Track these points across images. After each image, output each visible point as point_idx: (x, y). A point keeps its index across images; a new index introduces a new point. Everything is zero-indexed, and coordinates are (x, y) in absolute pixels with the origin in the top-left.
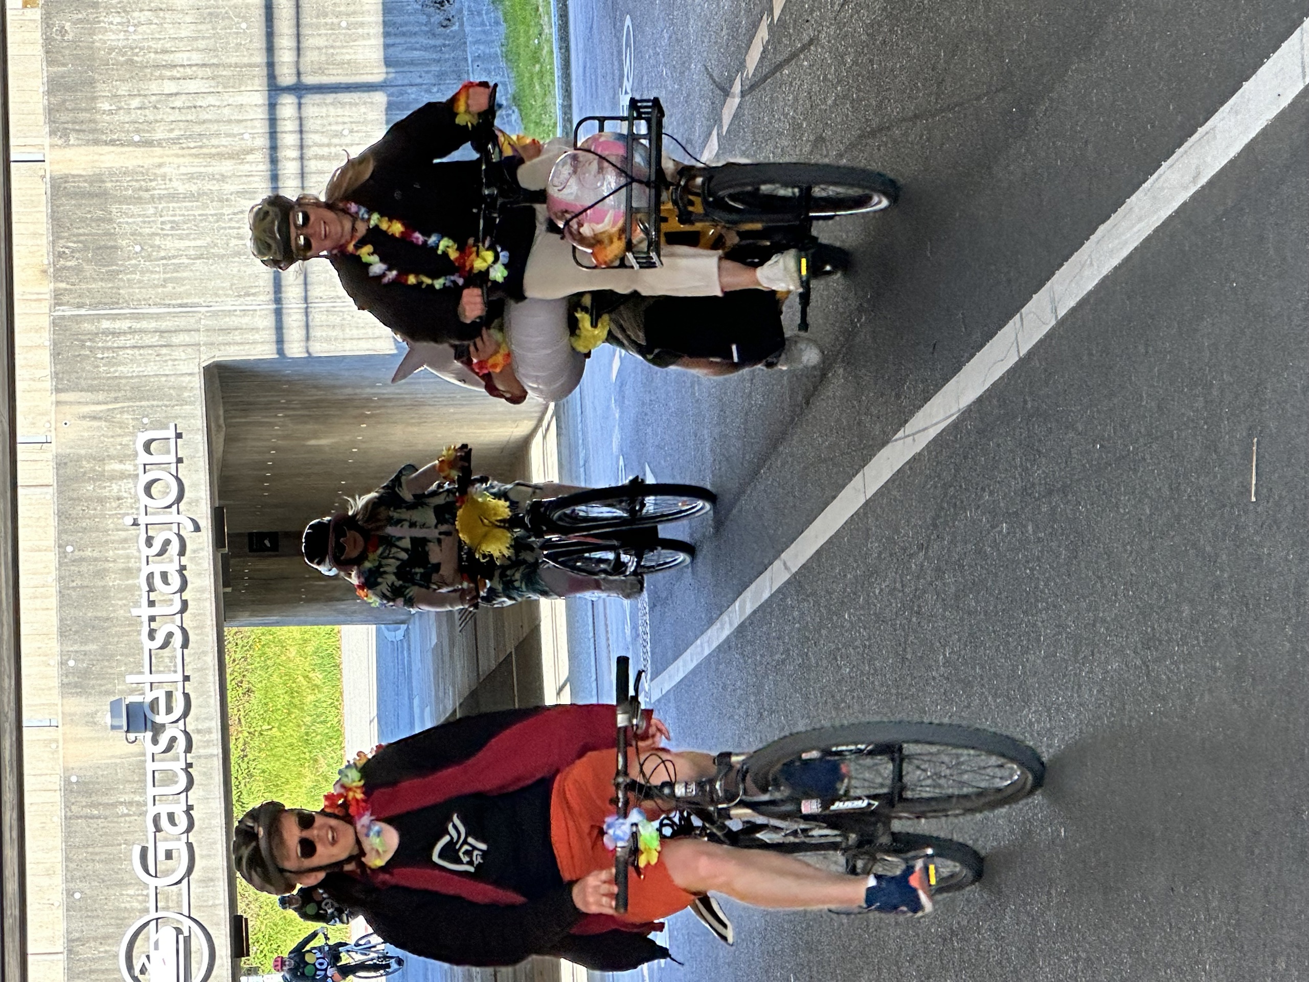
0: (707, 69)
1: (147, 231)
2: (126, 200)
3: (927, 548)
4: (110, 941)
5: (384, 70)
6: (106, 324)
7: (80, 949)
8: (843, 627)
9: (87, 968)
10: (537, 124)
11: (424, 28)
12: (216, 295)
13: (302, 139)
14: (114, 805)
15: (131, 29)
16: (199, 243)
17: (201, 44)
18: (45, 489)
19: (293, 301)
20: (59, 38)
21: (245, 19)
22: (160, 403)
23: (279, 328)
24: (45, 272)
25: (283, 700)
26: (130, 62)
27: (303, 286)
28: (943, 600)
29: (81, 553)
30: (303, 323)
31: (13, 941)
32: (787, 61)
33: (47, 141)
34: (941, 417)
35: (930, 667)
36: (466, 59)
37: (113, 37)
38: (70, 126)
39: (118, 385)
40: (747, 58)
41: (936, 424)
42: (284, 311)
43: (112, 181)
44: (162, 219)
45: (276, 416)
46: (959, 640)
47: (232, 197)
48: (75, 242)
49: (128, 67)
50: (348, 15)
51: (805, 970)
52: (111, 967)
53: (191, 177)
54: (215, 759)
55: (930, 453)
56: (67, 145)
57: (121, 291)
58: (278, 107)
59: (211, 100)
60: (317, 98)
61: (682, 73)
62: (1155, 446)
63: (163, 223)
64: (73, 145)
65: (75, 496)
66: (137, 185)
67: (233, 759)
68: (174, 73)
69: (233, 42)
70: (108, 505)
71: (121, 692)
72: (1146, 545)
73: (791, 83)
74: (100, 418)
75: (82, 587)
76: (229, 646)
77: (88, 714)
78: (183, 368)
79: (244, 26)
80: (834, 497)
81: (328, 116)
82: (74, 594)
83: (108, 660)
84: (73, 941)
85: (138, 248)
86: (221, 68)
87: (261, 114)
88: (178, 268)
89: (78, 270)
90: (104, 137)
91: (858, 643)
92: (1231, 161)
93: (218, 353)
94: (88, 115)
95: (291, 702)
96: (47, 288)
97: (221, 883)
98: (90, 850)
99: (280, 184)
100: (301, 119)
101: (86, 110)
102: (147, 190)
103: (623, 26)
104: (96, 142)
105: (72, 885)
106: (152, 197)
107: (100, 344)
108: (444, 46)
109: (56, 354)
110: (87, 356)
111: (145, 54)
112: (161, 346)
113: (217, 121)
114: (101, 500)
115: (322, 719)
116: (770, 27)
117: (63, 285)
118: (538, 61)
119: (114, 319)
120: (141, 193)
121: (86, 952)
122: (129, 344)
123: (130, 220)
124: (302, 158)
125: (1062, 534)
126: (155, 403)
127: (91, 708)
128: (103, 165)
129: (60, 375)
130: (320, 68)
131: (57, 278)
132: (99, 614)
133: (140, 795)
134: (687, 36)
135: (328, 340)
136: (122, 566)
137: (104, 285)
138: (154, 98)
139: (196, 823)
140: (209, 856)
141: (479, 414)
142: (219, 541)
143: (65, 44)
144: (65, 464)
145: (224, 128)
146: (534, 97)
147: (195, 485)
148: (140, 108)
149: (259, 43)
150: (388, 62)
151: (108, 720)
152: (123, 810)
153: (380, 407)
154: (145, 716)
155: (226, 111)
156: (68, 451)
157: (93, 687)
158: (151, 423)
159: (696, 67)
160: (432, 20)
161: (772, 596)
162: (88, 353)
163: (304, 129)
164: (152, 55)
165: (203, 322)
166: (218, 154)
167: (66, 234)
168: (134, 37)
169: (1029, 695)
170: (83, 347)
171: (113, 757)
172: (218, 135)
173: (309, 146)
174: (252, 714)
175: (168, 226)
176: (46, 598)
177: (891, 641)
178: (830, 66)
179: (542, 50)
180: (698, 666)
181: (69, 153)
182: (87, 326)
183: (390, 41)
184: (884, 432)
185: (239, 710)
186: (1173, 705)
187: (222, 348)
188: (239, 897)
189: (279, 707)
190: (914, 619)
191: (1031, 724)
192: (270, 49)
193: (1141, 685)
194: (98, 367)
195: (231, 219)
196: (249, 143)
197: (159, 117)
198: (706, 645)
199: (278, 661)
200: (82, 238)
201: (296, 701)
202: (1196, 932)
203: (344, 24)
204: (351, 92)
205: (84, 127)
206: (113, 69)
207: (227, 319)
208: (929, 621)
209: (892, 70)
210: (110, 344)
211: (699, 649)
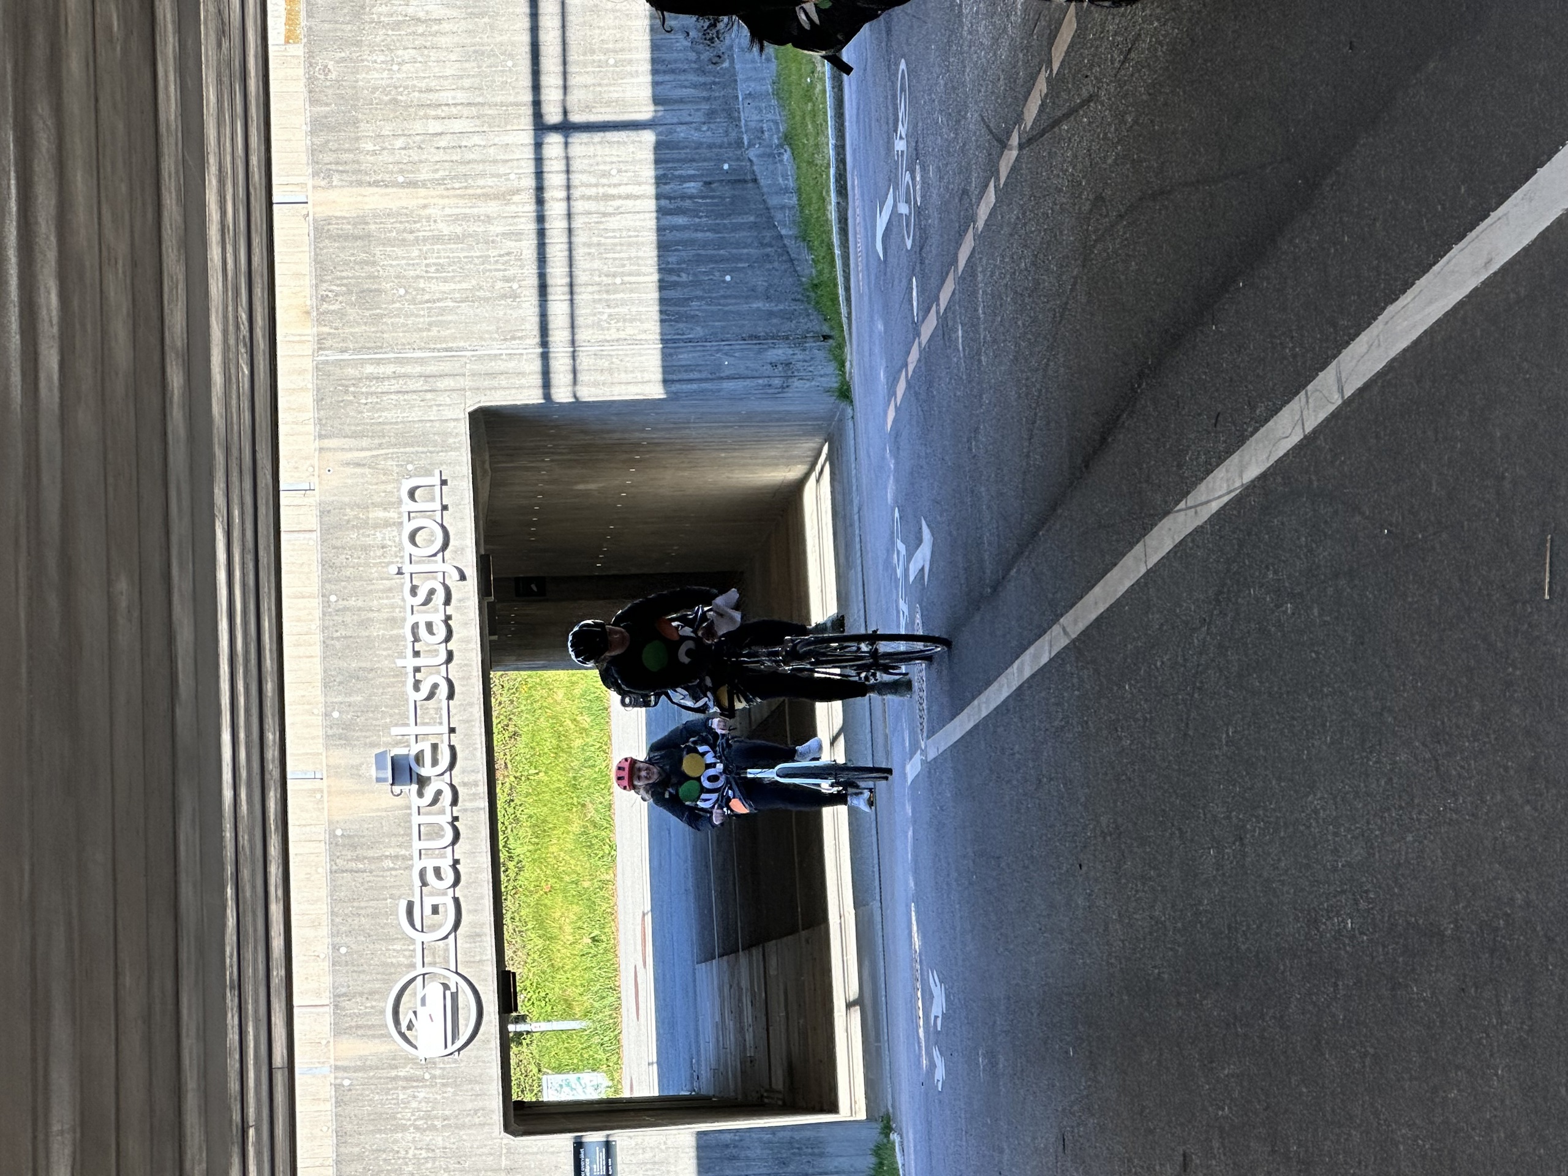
0: (983, 119)
1: (412, 273)
2: (388, 242)
3: (1209, 624)
4: (377, 997)
5: (652, 108)
6: (369, 369)
7: (346, 1004)
8: (1123, 698)
9: (353, 1024)
10: (809, 163)
11: (693, 65)
12: (481, 338)
13: (568, 179)
14: (380, 859)
15: (395, 67)
16: (464, 285)
17: (467, 82)
18: (307, 535)
19: (561, 344)
20: (322, 77)
21: (511, 56)
22: (425, 450)
23: (546, 373)
24: (308, 313)
25: (550, 743)
26: (395, 101)
27: (570, 330)
28: (1227, 678)
29: (345, 602)
30: (570, 368)
31: (280, 1001)
32: (1066, 116)
33: (310, 183)
34: (1224, 491)
35: (1213, 744)
36: (737, 97)
37: (377, 75)
38: (333, 167)
39: (382, 431)
40: (1025, 110)
41: (1220, 497)
42: (551, 355)
43: (376, 223)
44: (427, 261)
45: (543, 461)
46: (1243, 719)
47: (498, 239)
48: (338, 286)
49: (392, 106)
50: (615, 51)
51: (1085, 1045)
52: (377, 1022)
53: (456, 219)
54: (482, 812)
55: (1212, 526)
56: (330, 186)
57: (385, 335)
58: (545, 146)
59: (476, 139)
60: (584, 137)
61: (958, 122)
62: (1444, 536)
63: (427, 265)
64: (336, 186)
65: (339, 543)
66: (402, 227)
67: (500, 804)
68: (439, 112)
69: (499, 79)
70: (372, 553)
71: (387, 744)
72: (1435, 636)
73: (1070, 139)
74: (364, 465)
75: (346, 637)
76: (494, 689)
77: (352, 767)
78: (448, 414)
79: (510, 63)
80: (1115, 565)
81: (595, 156)
82: (338, 645)
83: (373, 712)
84: (339, 996)
85: (402, 291)
86: (487, 107)
87: (529, 153)
88: (443, 311)
89: (341, 314)
90: (368, 178)
91: (1139, 715)
92: (1524, 249)
93: (483, 398)
94: (352, 156)
95: (558, 746)
96: (311, 331)
97: (489, 938)
98: (355, 904)
99: (547, 226)
100: (567, 158)
101: (349, 151)
102: (411, 232)
103: (898, 70)
104: (360, 183)
105: (337, 940)
106: (417, 239)
107: (364, 390)
108: (714, 83)
109: (319, 400)
110: (351, 402)
111: (409, 93)
112: (426, 391)
113: (483, 161)
114: (365, 549)
115: (590, 763)
116: (1049, 80)
117: (326, 330)
118: (810, 100)
119: (378, 364)
120: (405, 235)
121: (351, 1007)
122: (393, 388)
123: (394, 263)
124: (568, 198)
125: (1348, 619)
126: (420, 449)
127: (357, 761)
128: (367, 207)
129: (324, 422)
130: (587, 107)
131: (319, 323)
132: (363, 665)
133: (406, 848)
134: (964, 84)
135: (596, 384)
136: (386, 616)
137: (367, 329)
138: (418, 137)
139: (463, 878)
140: (476, 911)
141: (751, 458)
142: (484, 590)
143: (328, 83)
144: (329, 512)
145: (489, 168)
146: (806, 135)
147: (461, 534)
148: (405, 149)
149: (526, 81)
150: (657, 100)
151: (373, 772)
152: (388, 863)
153: (649, 452)
154: (411, 769)
155: (492, 150)
156: (331, 499)
157: (358, 739)
158: (416, 469)
159: (972, 116)
160: (702, 57)
161: (1051, 660)
162: (352, 398)
163: (571, 169)
164: (416, 94)
165: (468, 366)
166: (484, 195)
167: (329, 277)
168: (398, 76)
169: (1314, 781)
170: (346, 392)
171: (378, 810)
172: (482, 175)
173: (576, 187)
174: (518, 758)
175: (433, 269)
176: (310, 645)
177: (1172, 715)
178: (1110, 125)
179: (815, 88)
180: (976, 726)
181: (333, 194)
182: (350, 371)
183: (660, 78)
184: (1166, 502)
185: (505, 754)
186: (1464, 802)
187: (488, 392)
188: (506, 945)
189: (546, 750)
190: (1196, 695)
191: (1316, 811)
192: (536, 87)
193: (1430, 779)
194: (362, 412)
195: (497, 262)
196: (516, 183)
197: (424, 157)
198: (983, 706)
199: (545, 704)
200: (345, 281)
201: (564, 745)
202: (1488, 1035)
203: (611, 62)
204: (619, 130)
205: (347, 168)
206: (376, 109)
207: (493, 364)
208: (1212, 698)
209: (1173, 133)
210: (373, 389)
211: (976, 709)
